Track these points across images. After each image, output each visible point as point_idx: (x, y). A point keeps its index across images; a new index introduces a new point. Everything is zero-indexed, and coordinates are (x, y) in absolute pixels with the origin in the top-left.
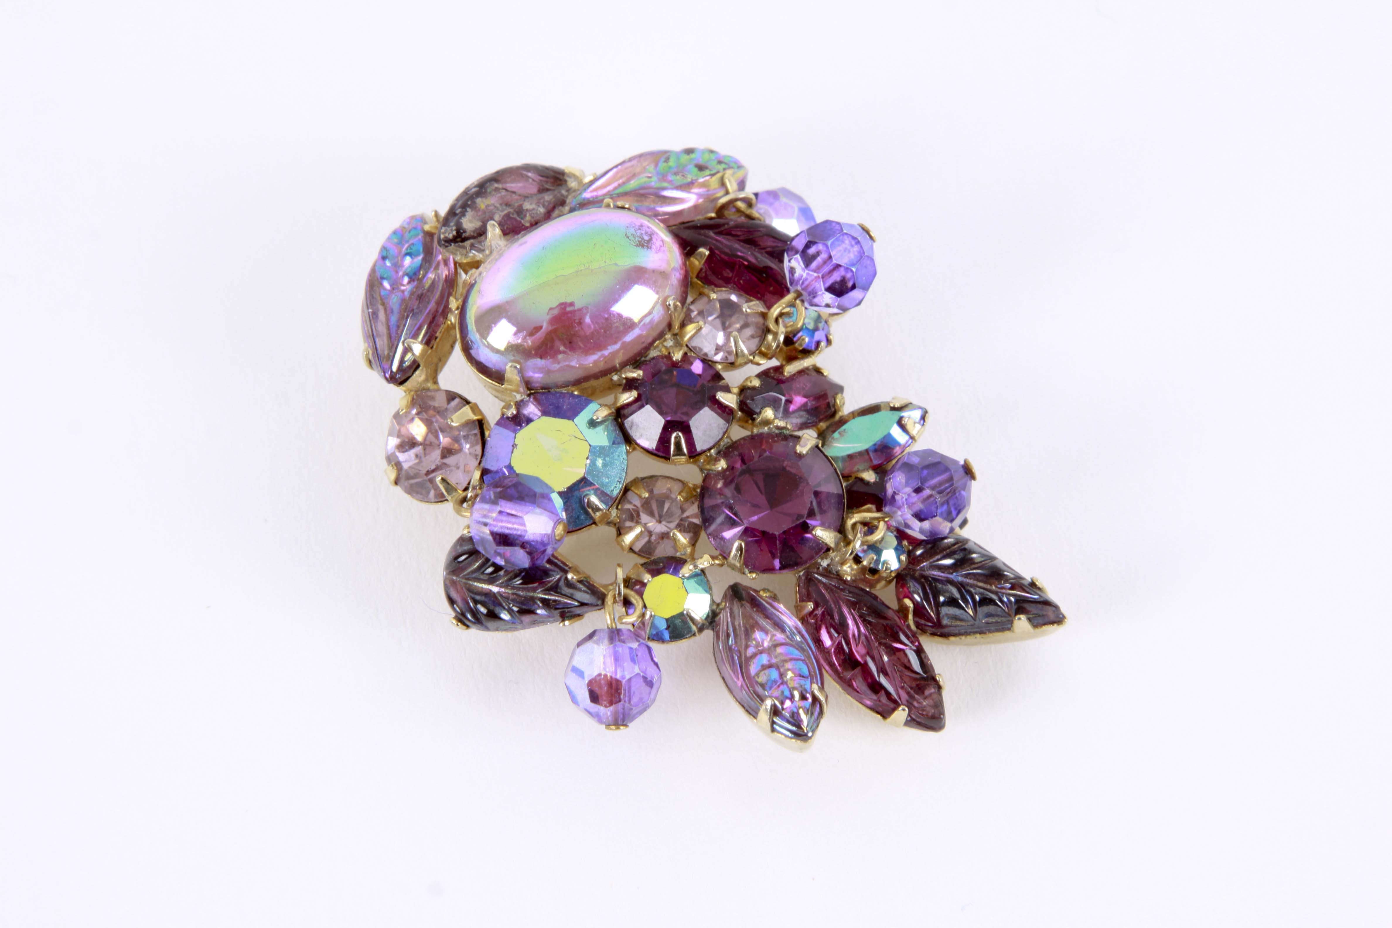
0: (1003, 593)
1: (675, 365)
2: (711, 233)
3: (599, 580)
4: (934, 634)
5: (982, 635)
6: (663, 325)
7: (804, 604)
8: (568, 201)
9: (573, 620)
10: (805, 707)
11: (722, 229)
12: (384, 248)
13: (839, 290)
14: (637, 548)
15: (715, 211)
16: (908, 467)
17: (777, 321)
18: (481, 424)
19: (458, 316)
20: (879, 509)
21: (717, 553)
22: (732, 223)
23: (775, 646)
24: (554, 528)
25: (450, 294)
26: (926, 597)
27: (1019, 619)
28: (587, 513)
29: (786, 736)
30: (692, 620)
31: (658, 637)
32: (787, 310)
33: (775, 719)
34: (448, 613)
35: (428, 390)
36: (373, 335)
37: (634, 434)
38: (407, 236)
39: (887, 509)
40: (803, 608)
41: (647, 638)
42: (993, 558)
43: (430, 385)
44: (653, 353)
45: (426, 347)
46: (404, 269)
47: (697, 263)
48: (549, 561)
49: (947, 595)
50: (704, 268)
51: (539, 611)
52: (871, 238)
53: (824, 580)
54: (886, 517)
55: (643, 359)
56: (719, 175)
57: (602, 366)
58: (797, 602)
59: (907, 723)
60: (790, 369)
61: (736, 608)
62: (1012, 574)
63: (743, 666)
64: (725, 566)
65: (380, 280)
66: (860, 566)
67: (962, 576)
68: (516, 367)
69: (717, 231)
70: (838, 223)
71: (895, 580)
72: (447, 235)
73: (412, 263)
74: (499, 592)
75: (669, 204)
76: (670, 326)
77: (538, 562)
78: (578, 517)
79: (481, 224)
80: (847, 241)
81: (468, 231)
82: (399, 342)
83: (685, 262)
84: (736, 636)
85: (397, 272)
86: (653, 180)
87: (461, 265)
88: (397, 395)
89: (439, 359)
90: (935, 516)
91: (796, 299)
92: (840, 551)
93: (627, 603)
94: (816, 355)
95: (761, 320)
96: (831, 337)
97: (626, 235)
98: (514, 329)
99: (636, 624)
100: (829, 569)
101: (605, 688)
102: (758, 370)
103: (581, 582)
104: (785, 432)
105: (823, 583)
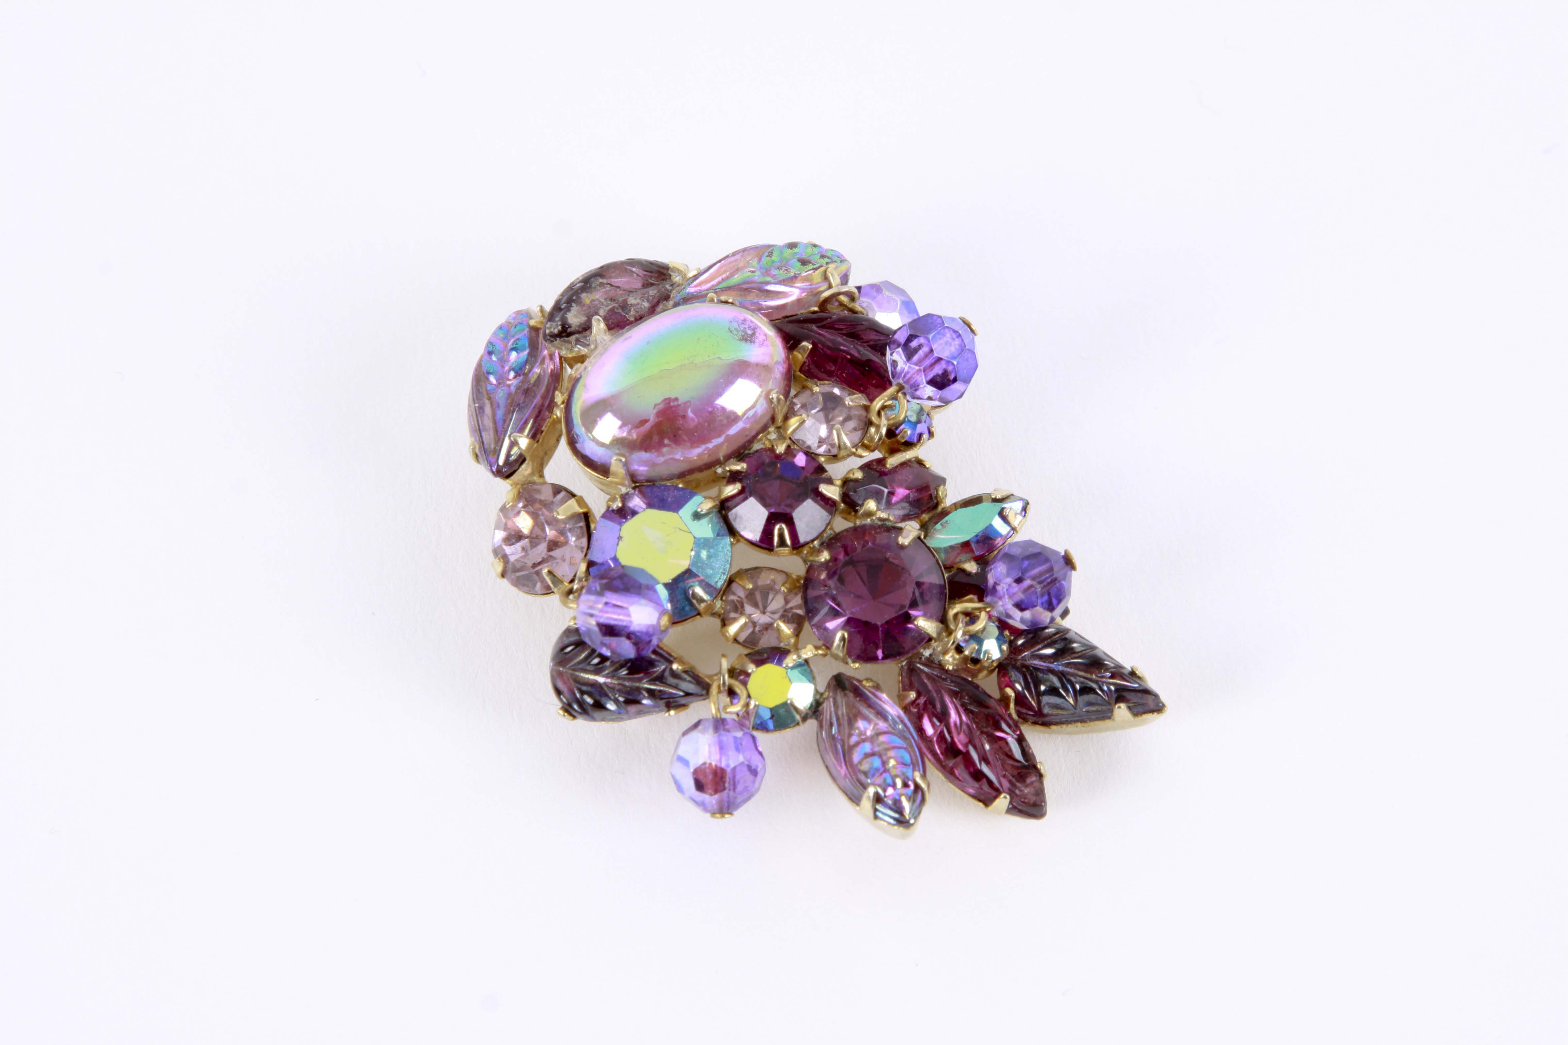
0: (1103, 682)
1: (778, 457)
2: (814, 327)
3: (704, 671)
4: (1035, 723)
5: (1083, 724)
6: (768, 417)
7: (906, 693)
8: (672, 296)
9: (678, 710)
10: (907, 795)
11: (825, 323)
12: (490, 343)
13: (941, 382)
14: (741, 639)
15: (818, 304)
16: (1008, 557)
17: (879, 414)
18: (586, 517)
19: (563, 410)
20: (981, 600)
21: (820, 643)
22: (834, 317)
23: (878, 734)
24: (659, 619)
25: (555, 389)
26: (1027, 686)
27: (1119, 707)
28: (692, 604)
29: (888, 823)
30: (796, 709)
31: (762, 727)
32: (889, 403)
33: (877, 807)
34: (555, 704)
35: (534, 483)
36: (480, 429)
37: (738, 526)
38: (513, 331)
39: (988, 599)
40: (906, 697)
41: (751, 727)
42: (1094, 648)
43: (536, 478)
44: (757, 446)
45: (532, 440)
46: (510, 364)
47: (800, 356)
48: (655, 652)
49: (1048, 684)
50: (807, 362)
51: (645, 702)
52: (972, 331)
53: (926, 669)
54: (987, 608)
55: (747, 452)
56: (822, 269)
57: (706, 459)
58: (899, 692)
59: (1009, 811)
60: (893, 461)
61: (839, 698)
62: (1112, 663)
63: (846, 754)
64: (828, 657)
65: (486, 375)
66: (962, 656)
67: (1063, 665)
68: (621, 460)
69: (819, 325)
70: (940, 317)
71: (997, 670)
72: (552, 330)
73: (517, 358)
74: (605, 683)
75: (772, 299)
76: (773, 419)
77: (644, 653)
78: (683, 608)
79: (586, 318)
80: (948, 334)
81: (573, 326)
82: (505, 436)
83: (788, 356)
84: (839, 725)
85: (503, 367)
86: (756, 274)
87: (566, 360)
88: (504, 489)
89: (546, 454)
90: (1035, 606)
91: (898, 392)
92: (942, 641)
93: (731, 693)
94: (918, 447)
95: (863, 413)
96: (933, 429)
97: (729, 329)
98: (619, 423)
99: (741, 714)
100: (932, 658)
101: (710, 777)
102: (861, 462)
103: (686, 672)
104: (888, 523)
105: (925, 672)
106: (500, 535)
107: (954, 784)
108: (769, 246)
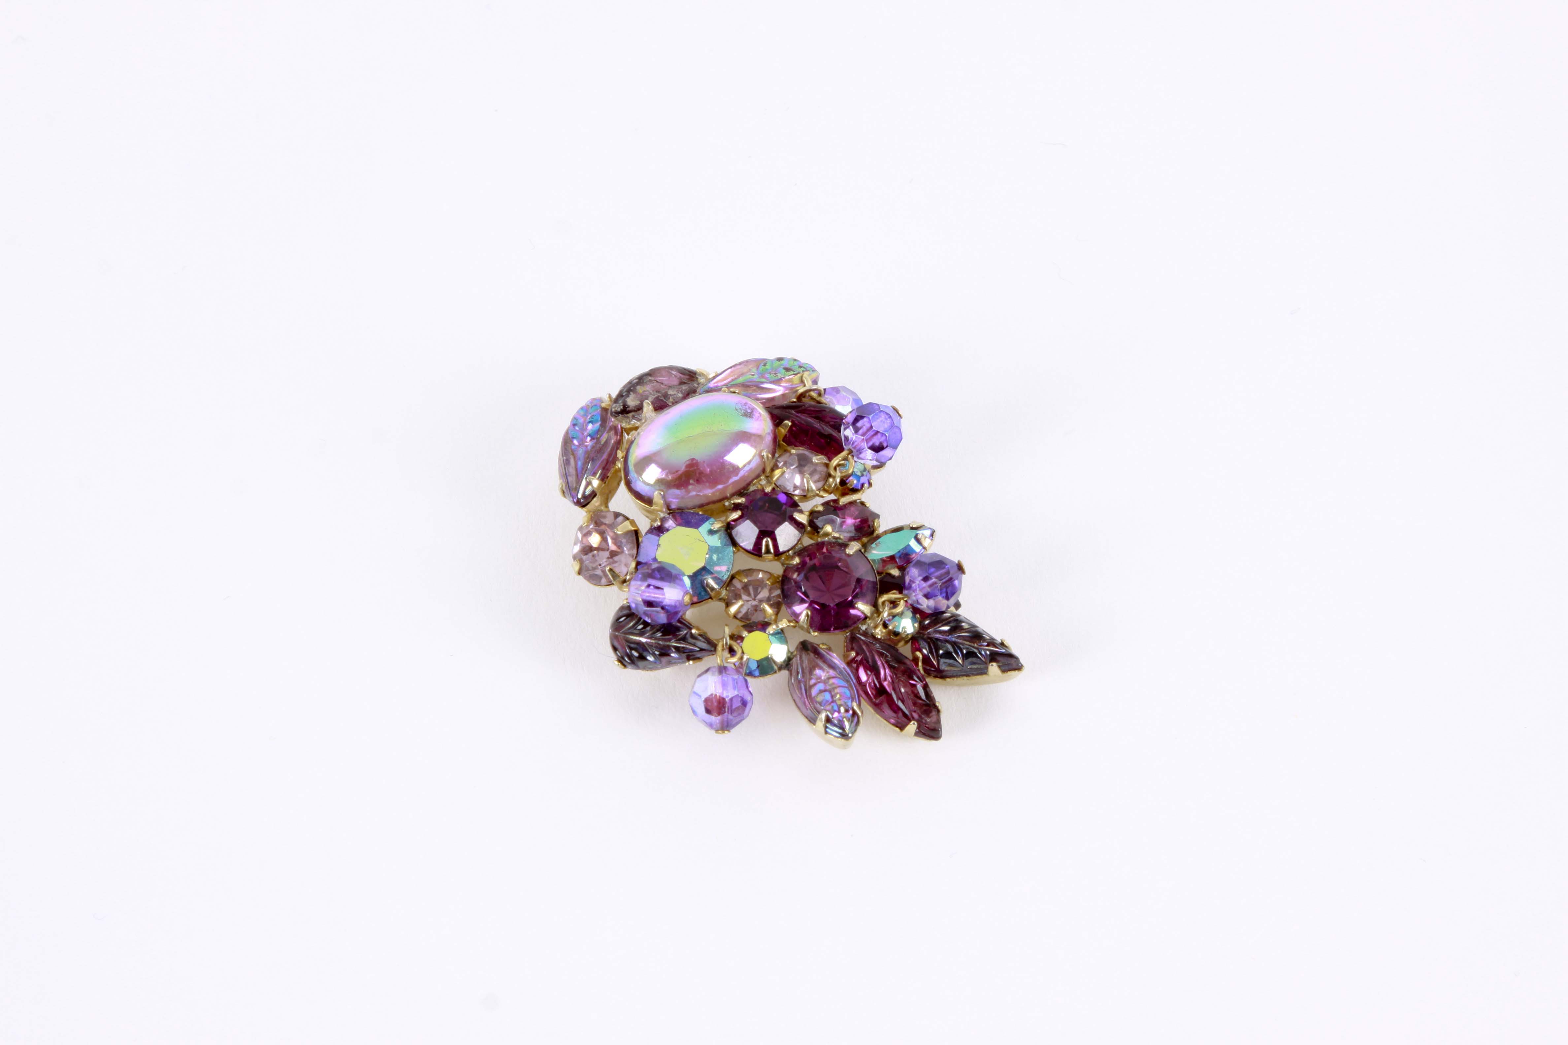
0: (982, 649)
1: (766, 494)
2: (793, 412)
3: (712, 636)
4: (936, 677)
5: (968, 678)
6: (761, 469)
7: (848, 653)
8: (698, 391)
9: (696, 661)
10: (847, 717)
11: (801, 409)
12: (575, 418)
13: (877, 449)
14: (739, 616)
15: (796, 397)
16: (919, 564)
17: (835, 469)
18: (636, 533)
19: (623, 462)
20: (901, 592)
21: (791, 619)
22: (807, 405)
23: (829, 678)
24: (683, 597)
25: (618, 449)
26: (931, 651)
27: (992, 665)
28: (706, 591)
29: (835, 736)
30: (775, 662)
31: (750, 674)
32: (843, 462)
33: (827, 725)
34: (612, 657)
35: (602, 511)
36: (566, 474)
37: (738, 540)
38: (591, 411)
39: (905, 592)
40: (849, 656)
41: (744, 674)
42: (975, 626)
43: (603, 508)
44: (752, 488)
45: (601, 482)
46: (588, 431)
47: (783, 430)
48: (679, 621)
49: (945, 649)
50: (788, 434)
51: (672, 655)
52: (900, 415)
53: (863, 638)
54: (905, 598)
55: (745, 492)
56: (799, 375)
57: (718, 496)
58: (844, 652)
59: (916, 734)
60: (844, 501)
61: (804, 656)
62: (988, 636)
63: (808, 690)
64: (797, 628)
65: (571, 439)
66: (887, 630)
67: (955, 637)
68: (660, 494)
69: (796, 410)
70: (878, 405)
71: (911, 641)
72: (616, 409)
73: (593, 427)
74: (646, 642)
75: (765, 393)
76: (764, 471)
77: (672, 621)
78: (700, 593)
79: (640, 402)
80: (883, 416)
81: (631, 406)
82: (583, 478)
83: (775, 430)
84: (803, 672)
85: (583, 434)
86: (755, 377)
87: (625, 430)
88: (581, 515)
89: (610, 492)
90: (937, 596)
91: (848, 454)
92: (874, 619)
93: (732, 651)
94: (861, 492)
95: (825, 469)
96: (872, 481)
97: (736, 408)
98: (660, 470)
99: (737, 664)
100: (867, 631)
101: (715, 704)
102: (821, 501)
103: (701, 635)
104: (840, 541)
105: (862, 640)
106: (577, 548)
107: (880, 715)
108: (764, 360)
